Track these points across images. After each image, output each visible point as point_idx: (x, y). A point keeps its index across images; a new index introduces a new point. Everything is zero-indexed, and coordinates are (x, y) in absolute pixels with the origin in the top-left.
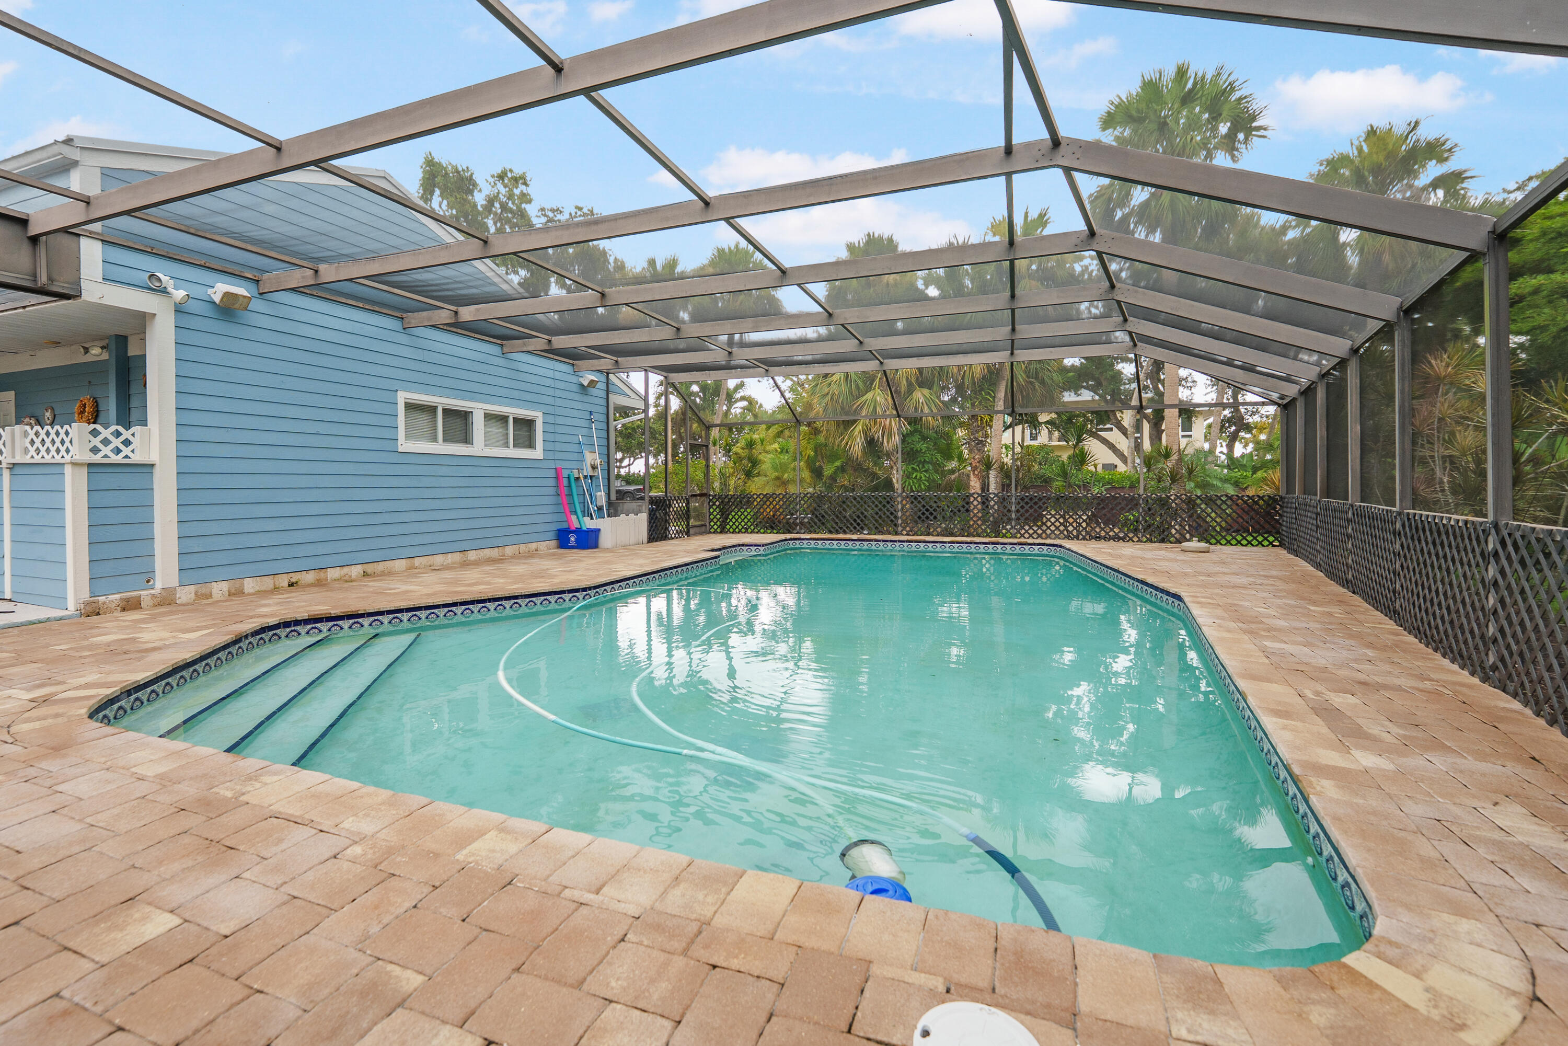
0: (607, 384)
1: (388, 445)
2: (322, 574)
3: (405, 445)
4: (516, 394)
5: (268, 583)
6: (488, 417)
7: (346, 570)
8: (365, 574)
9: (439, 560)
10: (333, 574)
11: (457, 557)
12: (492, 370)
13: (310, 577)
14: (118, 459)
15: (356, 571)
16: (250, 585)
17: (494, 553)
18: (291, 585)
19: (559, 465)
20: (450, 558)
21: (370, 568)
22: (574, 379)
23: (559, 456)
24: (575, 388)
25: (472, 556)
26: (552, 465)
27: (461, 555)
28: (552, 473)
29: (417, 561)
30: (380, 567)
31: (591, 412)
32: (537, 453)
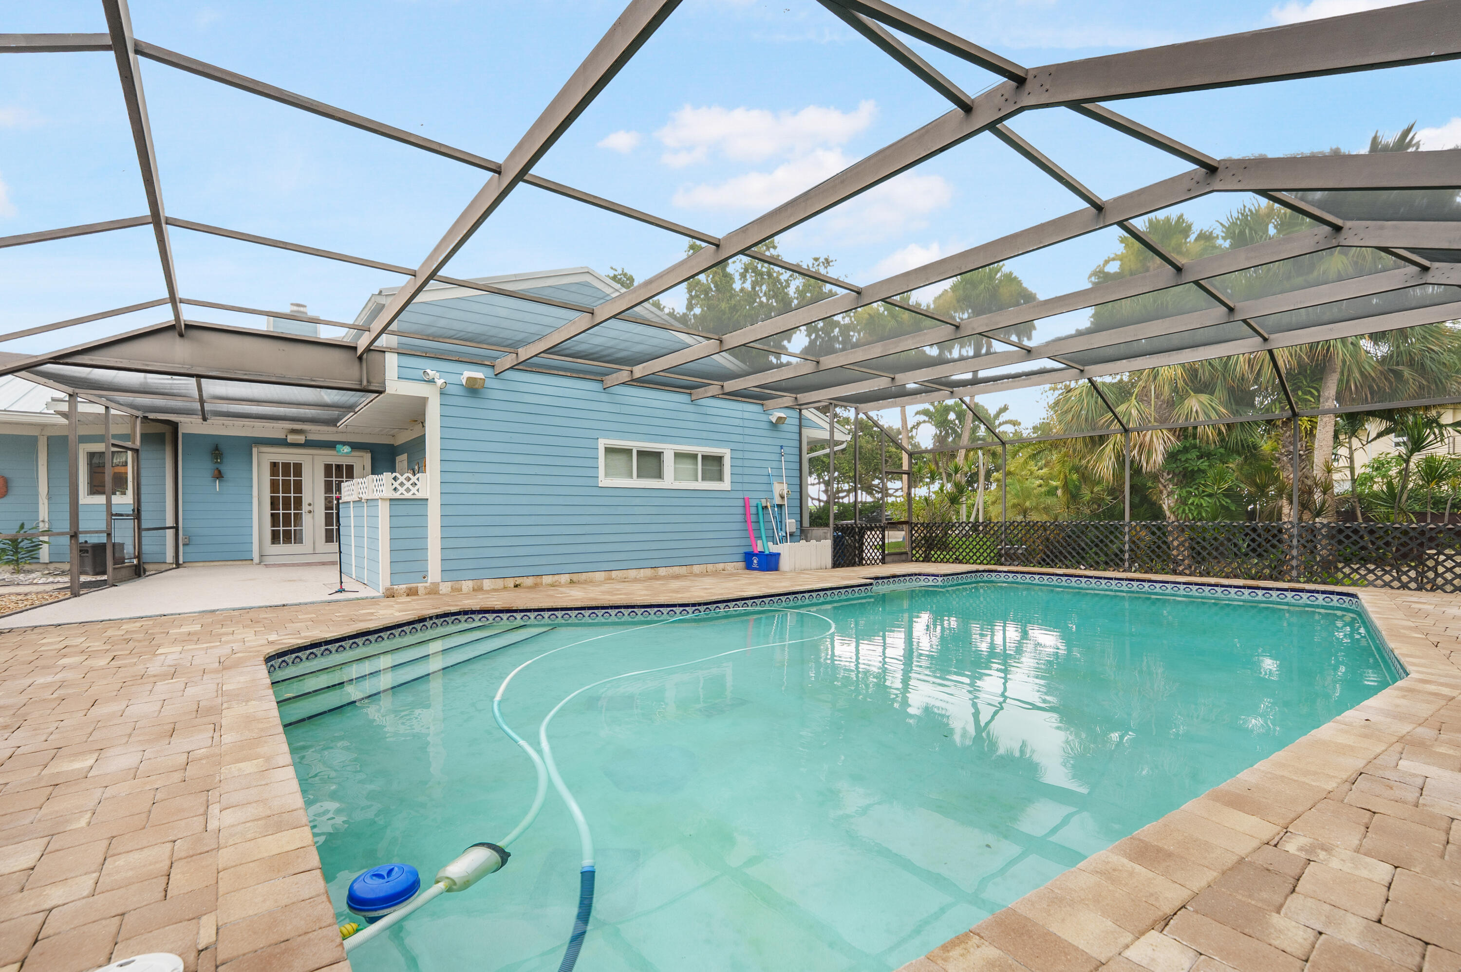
0: (800, 419)
1: (590, 482)
2: (538, 580)
3: (604, 481)
4: (705, 435)
5: (500, 583)
6: (678, 455)
7: (556, 577)
8: (572, 582)
9: (632, 574)
10: (547, 580)
11: (649, 572)
12: (681, 416)
13: (529, 581)
14: (408, 495)
15: (565, 578)
16: (487, 584)
17: (683, 570)
18: (516, 586)
19: (747, 495)
20: (642, 573)
21: (575, 577)
22: (764, 417)
23: (747, 487)
24: (765, 426)
25: (662, 572)
26: (740, 495)
27: (653, 570)
28: (741, 503)
29: (614, 574)
30: (584, 576)
31: (782, 447)
32: (726, 485)
